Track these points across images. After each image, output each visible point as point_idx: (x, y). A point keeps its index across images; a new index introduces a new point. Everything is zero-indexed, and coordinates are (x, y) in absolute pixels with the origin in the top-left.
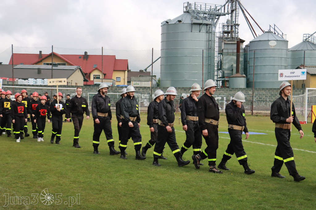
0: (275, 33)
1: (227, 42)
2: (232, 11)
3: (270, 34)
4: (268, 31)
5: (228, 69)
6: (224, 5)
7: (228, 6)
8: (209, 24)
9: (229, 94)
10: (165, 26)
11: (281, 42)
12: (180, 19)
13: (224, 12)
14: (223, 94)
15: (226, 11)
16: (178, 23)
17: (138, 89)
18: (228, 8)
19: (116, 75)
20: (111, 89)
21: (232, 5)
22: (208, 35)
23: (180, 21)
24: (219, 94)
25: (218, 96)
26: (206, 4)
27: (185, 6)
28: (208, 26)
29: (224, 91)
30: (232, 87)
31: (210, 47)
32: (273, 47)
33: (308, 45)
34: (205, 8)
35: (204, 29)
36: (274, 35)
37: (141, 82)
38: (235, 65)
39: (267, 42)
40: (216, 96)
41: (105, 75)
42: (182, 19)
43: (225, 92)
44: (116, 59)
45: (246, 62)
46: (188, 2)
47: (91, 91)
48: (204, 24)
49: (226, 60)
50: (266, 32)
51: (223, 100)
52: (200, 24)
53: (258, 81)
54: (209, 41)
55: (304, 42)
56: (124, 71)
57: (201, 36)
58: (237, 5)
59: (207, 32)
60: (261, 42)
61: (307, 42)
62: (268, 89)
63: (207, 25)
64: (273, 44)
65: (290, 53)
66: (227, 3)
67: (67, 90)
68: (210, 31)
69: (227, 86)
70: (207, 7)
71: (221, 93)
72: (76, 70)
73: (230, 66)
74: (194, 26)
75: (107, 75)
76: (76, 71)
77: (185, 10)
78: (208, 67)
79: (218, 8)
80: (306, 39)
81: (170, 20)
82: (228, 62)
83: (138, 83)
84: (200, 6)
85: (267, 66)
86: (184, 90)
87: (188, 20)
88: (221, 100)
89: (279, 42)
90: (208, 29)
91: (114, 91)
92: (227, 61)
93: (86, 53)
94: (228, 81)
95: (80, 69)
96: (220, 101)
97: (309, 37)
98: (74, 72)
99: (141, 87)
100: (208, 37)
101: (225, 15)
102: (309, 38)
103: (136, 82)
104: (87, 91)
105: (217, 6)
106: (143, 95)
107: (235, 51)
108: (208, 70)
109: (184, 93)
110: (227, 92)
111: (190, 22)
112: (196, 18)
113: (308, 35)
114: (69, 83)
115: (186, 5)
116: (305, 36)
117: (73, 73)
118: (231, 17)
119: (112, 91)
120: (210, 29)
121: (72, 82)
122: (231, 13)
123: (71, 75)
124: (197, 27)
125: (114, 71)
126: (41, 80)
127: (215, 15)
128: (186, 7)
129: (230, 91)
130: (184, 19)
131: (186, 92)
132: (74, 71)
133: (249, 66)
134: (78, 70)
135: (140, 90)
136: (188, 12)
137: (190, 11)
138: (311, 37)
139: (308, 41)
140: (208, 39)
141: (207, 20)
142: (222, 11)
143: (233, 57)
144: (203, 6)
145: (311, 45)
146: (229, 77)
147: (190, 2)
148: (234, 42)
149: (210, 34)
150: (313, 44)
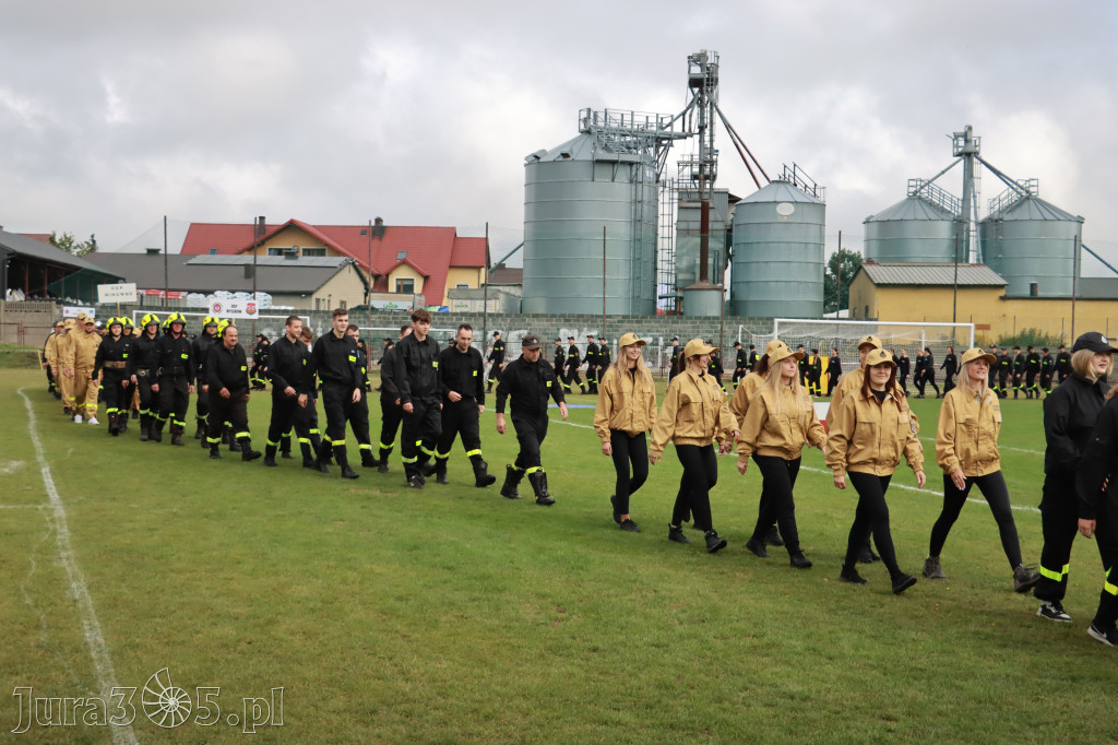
0: (795, 185)
1: (685, 205)
2: (702, 129)
3: (782, 187)
4: (777, 179)
5: (687, 270)
7: (691, 115)
8: (637, 163)
10: (532, 166)
11: (805, 206)
12: (566, 151)
13: (683, 130)
14: (657, 331)
15: (687, 130)
16: (561, 159)
18: (690, 122)
19: (455, 279)
20: (394, 318)
21: (702, 117)
22: (634, 187)
23: (565, 155)
24: (649, 331)
26: (632, 113)
27: (582, 118)
28: (634, 168)
29: (659, 322)
30: (688, 313)
31: (638, 218)
32: (785, 219)
34: (632, 121)
35: (623, 174)
36: (791, 189)
38: (698, 261)
39: (771, 205)
41: (426, 278)
42: (571, 150)
43: (661, 326)
44: (458, 236)
46: (589, 110)
48: (623, 163)
50: (774, 182)
51: (657, 345)
52: (613, 163)
53: (752, 299)
54: (636, 202)
55: (910, 198)
56: (478, 268)
57: (617, 191)
58: (716, 115)
59: (631, 182)
60: (758, 206)
61: (917, 202)
63: (631, 164)
64: (785, 210)
65: (875, 227)
66: (688, 109)
68: (640, 179)
70: (636, 118)
72: (342, 267)
73: (692, 262)
74: (597, 167)
75: (433, 278)
76: (341, 270)
77: (582, 127)
78: (634, 264)
79: (666, 122)
80: (916, 192)
81: (544, 151)
82: (687, 253)
83: (465, 302)
84: (619, 117)
85: (772, 265)
86: (566, 321)
87: (585, 153)
88: (652, 344)
89: (800, 206)
90: (634, 173)
92: (684, 251)
93: (378, 220)
94: (681, 298)
95: (353, 263)
96: (650, 348)
97: (922, 187)
98: (338, 272)
99: (463, 314)
100: (633, 193)
101: (685, 138)
102: (923, 191)
103: (460, 301)
105: (660, 116)
107: (698, 225)
108: (634, 273)
109: (565, 326)
110: (666, 327)
111: (590, 158)
112: (606, 148)
113: (919, 183)
114: (322, 303)
115: (584, 115)
116: (913, 183)
117: (334, 275)
118: (701, 141)
120: (640, 173)
121: (332, 299)
122: (699, 133)
123: (327, 282)
124: (607, 170)
125: (451, 267)
126: (245, 294)
127: (661, 140)
128: (585, 120)
129: (673, 322)
130: (575, 151)
131: (570, 325)
132: (336, 270)
134: (347, 268)
136: (588, 132)
137: (593, 131)
138: (926, 188)
139: (920, 198)
140: (634, 198)
141: (631, 153)
142: (677, 127)
143: (698, 240)
144: (627, 118)
145: (927, 209)
146: (684, 290)
147: (594, 109)
148: (699, 205)
149: (640, 186)
150: (931, 204)
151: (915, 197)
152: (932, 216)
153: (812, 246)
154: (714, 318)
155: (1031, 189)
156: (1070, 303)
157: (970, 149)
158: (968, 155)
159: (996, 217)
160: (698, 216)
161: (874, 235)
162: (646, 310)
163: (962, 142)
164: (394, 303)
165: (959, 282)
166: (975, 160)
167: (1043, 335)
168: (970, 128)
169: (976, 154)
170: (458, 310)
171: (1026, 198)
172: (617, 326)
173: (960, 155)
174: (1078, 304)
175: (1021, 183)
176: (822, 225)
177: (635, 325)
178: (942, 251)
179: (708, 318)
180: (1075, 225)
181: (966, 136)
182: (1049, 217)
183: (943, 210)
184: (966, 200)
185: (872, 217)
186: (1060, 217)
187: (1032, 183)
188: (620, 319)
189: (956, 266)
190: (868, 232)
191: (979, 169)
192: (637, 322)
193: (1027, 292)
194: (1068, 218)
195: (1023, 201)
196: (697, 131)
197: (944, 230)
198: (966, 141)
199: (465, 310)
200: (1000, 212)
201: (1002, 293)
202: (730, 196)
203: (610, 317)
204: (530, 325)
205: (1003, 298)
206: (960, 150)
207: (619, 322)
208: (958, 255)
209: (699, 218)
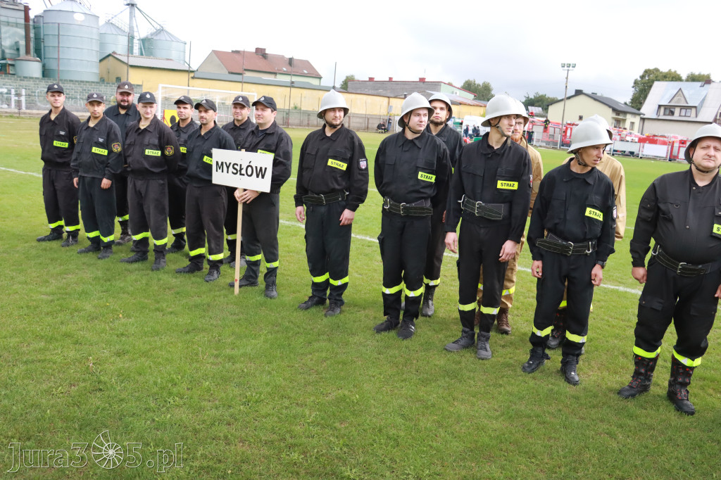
0: (80, 3)
5: (11, 48)
11: (90, 17)
14: (10, 85)
24: (4, 85)
29: (11, 79)
30: (20, 74)
32: (79, 23)
33: (112, 29)
38: (23, 43)
39: (70, 14)
43: (12, 82)
45: (38, 40)
49: (5, 33)
51: (10, 94)
55: (107, 23)
60: (61, 13)
61: (110, 25)
62: (76, 81)
64: (79, 17)
69: (11, 72)
71: (6, 82)
73: (13, 43)
80: (109, 20)
82: (9, 37)
85: (72, 49)
88: (7, 93)
89: (87, 16)
92: (7, 35)
94: (13, 65)
96: (5, 96)
97: (112, 18)
102: (113, 20)
107: (22, 21)
129: (21, 80)
133: (44, 47)
139: (112, 23)
143: (23, 30)
145: (115, 29)
146: (15, 60)
150: (116, 27)
151: (109, 22)
152: (117, 32)
153: (94, 41)
154: (36, 78)
158: (132, 6)
159: (149, 38)
166: (135, 8)
169: (136, 5)
173: (128, 5)
175: (158, 23)
179: (32, 78)
180: (182, 44)
182: (169, 39)
183: (122, 30)
186: (174, 40)
191: (137, 13)
194: (178, 41)
195: (161, 31)
197: (124, 39)
200: (152, 35)
201: (192, 75)
205: (193, 78)
209: (23, 16)
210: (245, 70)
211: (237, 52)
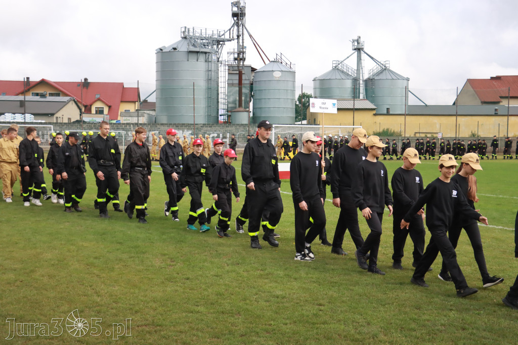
0: (282, 63)
1: (231, 72)
2: (238, 37)
3: (275, 63)
5: (233, 103)
6: (230, 30)
7: (233, 30)
8: (208, 52)
9: (225, 131)
10: (159, 54)
11: (286, 73)
12: (175, 46)
13: (230, 37)
14: (219, 131)
15: (231, 37)
16: (173, 50)
17: (125, 126)
18: (233, 34)
19: (124, 107)
20: (94, 126)
21: (238, 31)
22: (207, 64)
23: (175, 49)
24: (215, 131)
25: (213, 133)
26: (206, 29)
27: (182, 31)
28: (207, 55)
29: (220, 127)
30: (234, 123)
31: (210, 78)
32: (277, 79)
34: (206, 33)
35: (202, 58)
36: (280, 65)
37: (132, 118)
38: (238, 98)
39: (270, 72)
40: (211, 132)
41: (110, 107)
42: (177, 46)
43: (221, 129)
44: (125, 86)
46: (186, 27)
47: (71, 128)
48: (202, 52)
50: (272, 61)
52: (197, 52)
53: (263, 115)
54: (208, 71)
55: (333, 69)
56: (135, 102)
57: (200, 65)
58: (245, 30)
59: (206, 61)
60: (265, 73)
61: (336, 71)
63: (206, 53)
64: (277, 75)
65: (318, 82)
66: (232, 27)
67: (44, 127)
68: (210, 60)
70: (207, 31)
71: (217, 129)
74: (190, 54)
75: (113, 107)
76: (68, 103)
77: (182, 36)
78: (208, 100)
79: (222, 33)
80: (336, 66)
81: (164, 47)
82: (233, 95)
83: (128, 118)
84: (200, 31)
86: (177, 126)
87: (184, 47)
88: (217, 137)
89: (284, 73)
90: (207, 57)
91: (97, 128)
92: (231, 93)
93: (86, 79)
94: (230, 116)
95: (74, 100)
97: (339, 64)
98: (66, 104)
99: (127, 124)
100: (207, 66)
101: (231, 41)
102: (339, 66)
103: (126, 118)
104: (66, 128)
105: (219, 30)
106: (130, 132)
107: (237, 82)
108: (208, 104)
110: (223, 129)
111: (186, 50)
112: (194, 45)
113: (337, 62)
114: (59, 119)
115: (183, 30)
116: (335, 62)
117: (64, 106)
118: (238, 42)
119: (95, 128)
120: (210, 57)
121: (64, 117)
122: (237, 39)
123: (61, 109)
124: (194, 56)
125: (122, 102)
126: (20, 115)
127: (219, 42)
128: (184, 32)
129: (226, 127)
130: (179, 47)
131: (178, 129)
132: (65, 103)
134: (71, 102)
135: (127, 126)
136: (185, 38)
137: (188, 37)
138: (341, 64)
139: (338, 69)
140: (207, 69)
141: (205, 48)
142: (227, 36)
143: (237, 89)
144: (204, 31)
145: (341, 74)
146: (231, 112)
147: (188, 27)
148: (238, 72)
149: (210, 63)
150: (343, 72)
151: (336, 68)
152: (343, 77)
153: (289, 91)
154: (246, 125)
155: (387, 65)
156: (404, 117)
157: (360, 47)
158: (359, 50)
159: (372, 78)
160: (237, 77)
161: (318, 86)
162: (214, 121)
163: (356, 44)
164: (94, 119)
165: (355, 107)
166: (362, 52)
167: (392, 131)
168: (360, 37)
169: (362, 49)
170: (125, 122)
171: (384, 69)
172: (200, 129)
173: (355, 49)
174: (407, 117)
175: (382, 62)
176: (294, 81)
177: (209, 128)
178: (348, 93)
179: (243, 125)
180: (406, 81)
181: (357, 41)
182: (394, 78)
183: (348, 75)
184: (358, 70)
185: (316, 78)
186: (399, 78)
187: (387, 62)
188: (202, 125)
189: (354, 100)
190: (315, 85)
191: (363, 56)
192: (210, 127)
193: (385, 112)
194: (403, 79)
195: (383, 70)
196: (236, 37)
197: (349, 84)
198: (358, 43)
199: (128, 122)
200: (373, 75)
201: (374, 112)
202: (252, 68)
203: (197, 124)
204: (159, 128)
205: (375, 115)
206: (355, 47)
207: (201, 127)
208: (355, 95)
209: (238, 78)
210: (502, 97)
211: (498, 78)
